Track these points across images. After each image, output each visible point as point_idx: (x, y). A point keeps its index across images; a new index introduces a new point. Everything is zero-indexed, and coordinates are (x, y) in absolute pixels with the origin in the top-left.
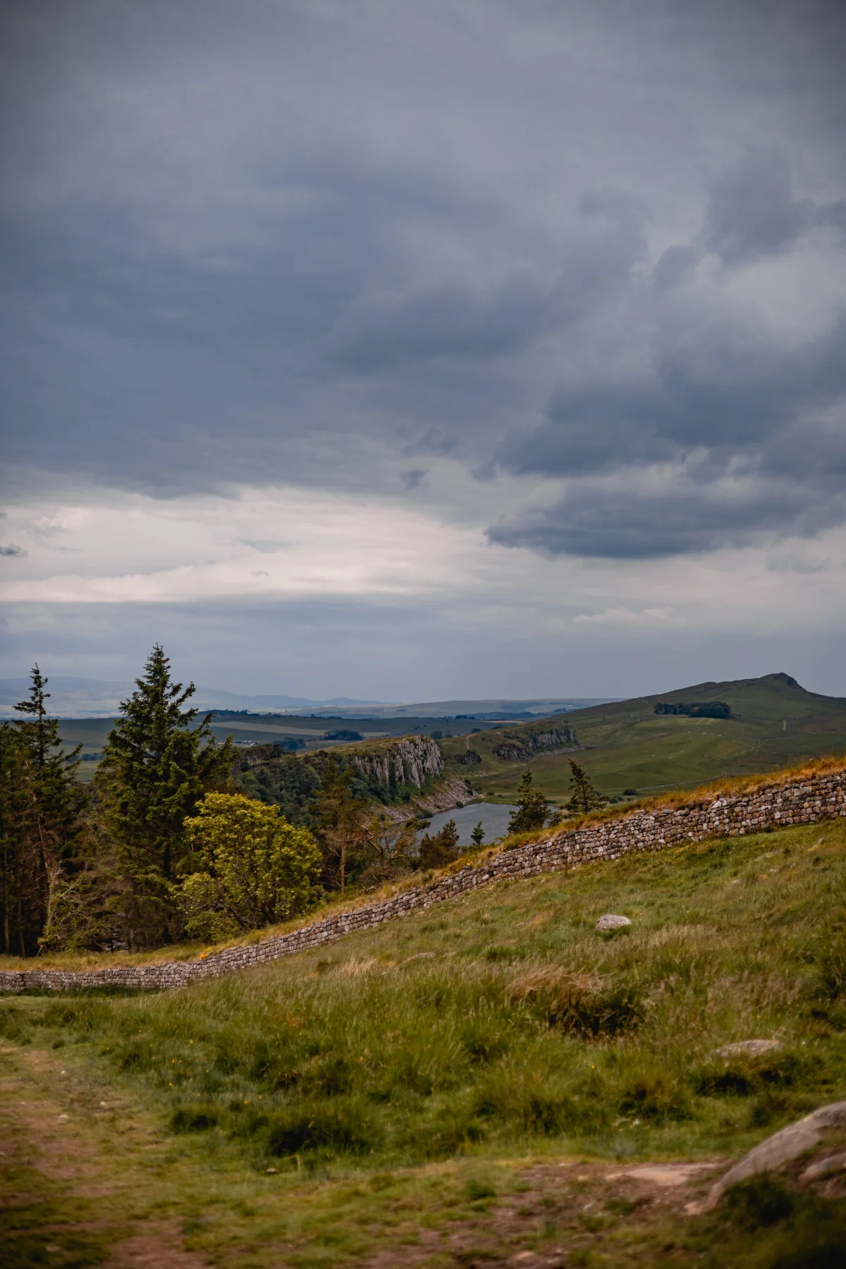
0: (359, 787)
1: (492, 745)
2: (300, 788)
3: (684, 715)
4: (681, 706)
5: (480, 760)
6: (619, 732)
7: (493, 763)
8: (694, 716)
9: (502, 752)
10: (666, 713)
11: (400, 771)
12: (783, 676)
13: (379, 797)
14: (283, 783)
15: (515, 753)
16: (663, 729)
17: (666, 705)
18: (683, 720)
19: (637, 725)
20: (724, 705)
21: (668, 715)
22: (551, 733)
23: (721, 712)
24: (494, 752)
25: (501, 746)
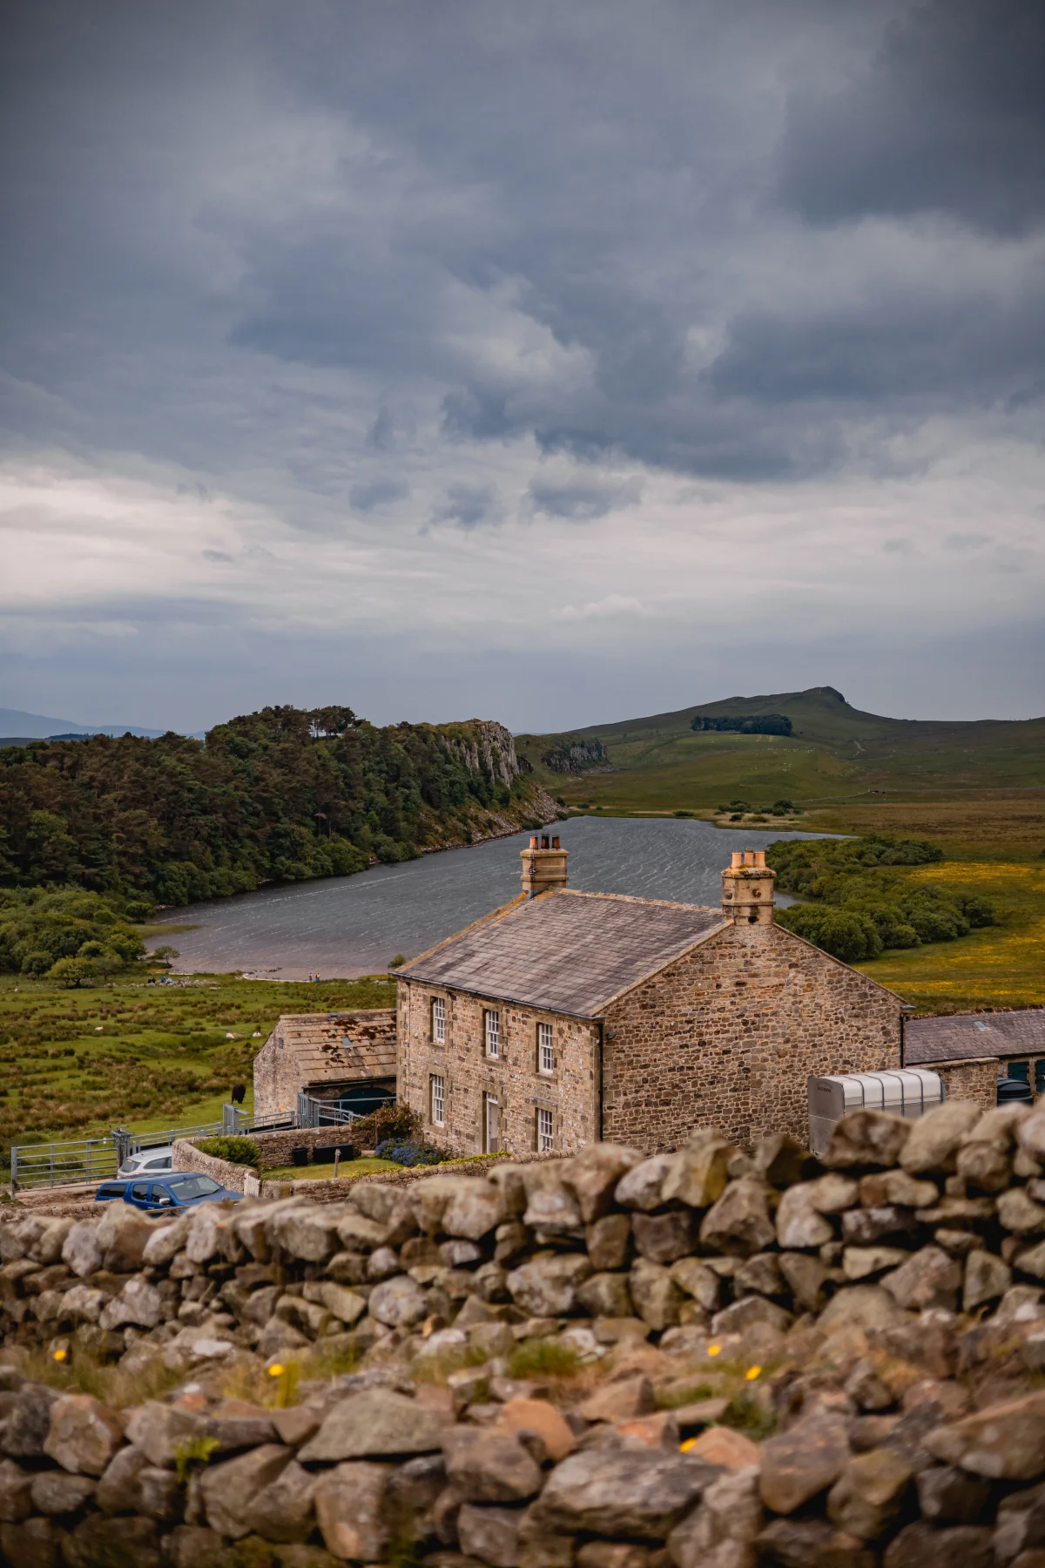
0: (456, 779)
1: (541, 752)
2: (387, 773)
3: (734, 732)
4: (726, 720)
5: (531, 769)
6: (656, 751)
7: (547, 775)
8: (746, 731)
9: (553, 761)
10: (706, 728)
11: (490, 761)
12: (829, 690)
13: (477, 797)
14: (366, 763)
15: (567, 763)
16: (717, 747)
17: (705, 719)
18: (738, 737)
19: (678, 742)
20: (785, 719)
21: (710, 731)
22: (582, 746)
23: (781, 728)
24: (543, 760)
25: (551, 753)
